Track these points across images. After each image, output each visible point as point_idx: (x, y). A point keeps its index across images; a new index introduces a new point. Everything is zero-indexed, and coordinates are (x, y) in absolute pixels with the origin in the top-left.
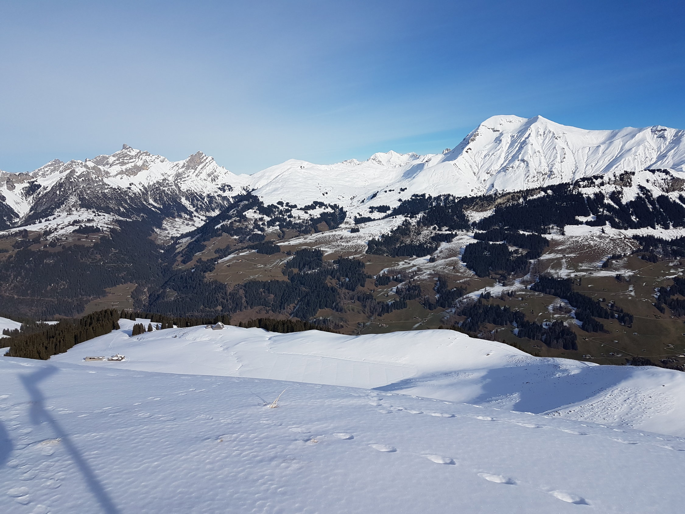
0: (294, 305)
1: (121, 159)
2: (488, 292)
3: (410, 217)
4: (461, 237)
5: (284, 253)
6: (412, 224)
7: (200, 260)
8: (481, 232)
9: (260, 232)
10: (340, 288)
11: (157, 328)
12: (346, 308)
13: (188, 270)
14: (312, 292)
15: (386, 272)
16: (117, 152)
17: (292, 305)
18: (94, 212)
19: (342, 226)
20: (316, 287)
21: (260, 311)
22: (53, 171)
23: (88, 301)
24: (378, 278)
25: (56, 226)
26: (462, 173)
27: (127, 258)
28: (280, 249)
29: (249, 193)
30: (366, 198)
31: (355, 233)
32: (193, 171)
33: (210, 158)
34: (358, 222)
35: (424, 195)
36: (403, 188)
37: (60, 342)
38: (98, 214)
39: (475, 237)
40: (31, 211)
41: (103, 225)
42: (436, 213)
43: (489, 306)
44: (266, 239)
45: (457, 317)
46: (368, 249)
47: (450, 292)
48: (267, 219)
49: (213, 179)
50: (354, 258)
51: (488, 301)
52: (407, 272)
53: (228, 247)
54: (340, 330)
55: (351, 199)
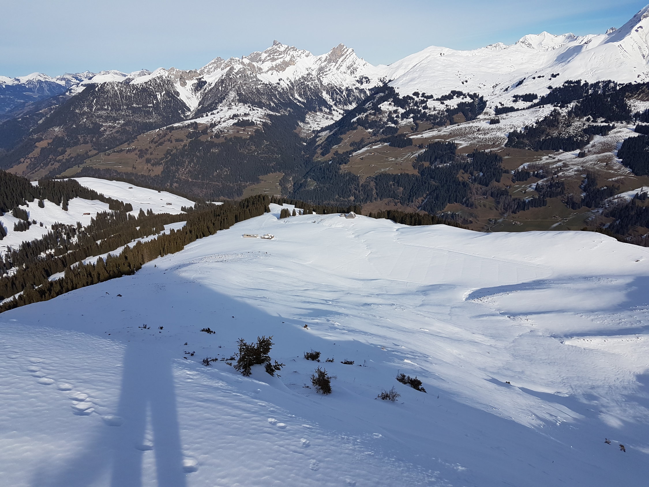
0: (422, 198)
1: (271, 55)
2: (645, 193)
3: (559, 107)
4: (620, 130)
5: (416, 146)
6: (562, 115)
7: (336, 153)
8: (644, 124)
9: (393, 125)
10: (472, 183)
11: (300, 213)
12: (477, 203)
13: (326, 162)
14: (442, 186)
15: (525, 167)
16: (269, 49)
17: (420, 199)
18: (249, 107)
19: (481, 116)
20: (446, 181)
21: (388, 203)
22: (215, 68)
23: (245, 187)
24: (516, 173)
25: (219, 119)
26: (628, 55)
27: (276, 149)
28: (412, 142)
29: (385, 84)
30: (510, 86)
31: (495, 125)
32: (334, 64)
33: (350, 50)
34: (498, 112)
35: (579, 82)
36: (555, 74)
37: (224, 220)
38: (253, 108)
39: (636, 130)
40: (199, 105)
41: (257, 119)
42: (591, 102)
43: (644, 208)
44: (399, 132)
45: (604, 218)
46: (508, 142)
47: (598, 190)
48: (401, 111)
49: (352, 72)
50: (491, 151)
51: (643, 202)
52: (550, 167)
53: (362, 140)
54: (469, 225)
55: (493, 87)
